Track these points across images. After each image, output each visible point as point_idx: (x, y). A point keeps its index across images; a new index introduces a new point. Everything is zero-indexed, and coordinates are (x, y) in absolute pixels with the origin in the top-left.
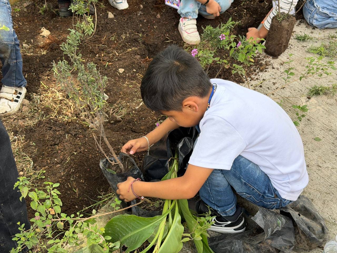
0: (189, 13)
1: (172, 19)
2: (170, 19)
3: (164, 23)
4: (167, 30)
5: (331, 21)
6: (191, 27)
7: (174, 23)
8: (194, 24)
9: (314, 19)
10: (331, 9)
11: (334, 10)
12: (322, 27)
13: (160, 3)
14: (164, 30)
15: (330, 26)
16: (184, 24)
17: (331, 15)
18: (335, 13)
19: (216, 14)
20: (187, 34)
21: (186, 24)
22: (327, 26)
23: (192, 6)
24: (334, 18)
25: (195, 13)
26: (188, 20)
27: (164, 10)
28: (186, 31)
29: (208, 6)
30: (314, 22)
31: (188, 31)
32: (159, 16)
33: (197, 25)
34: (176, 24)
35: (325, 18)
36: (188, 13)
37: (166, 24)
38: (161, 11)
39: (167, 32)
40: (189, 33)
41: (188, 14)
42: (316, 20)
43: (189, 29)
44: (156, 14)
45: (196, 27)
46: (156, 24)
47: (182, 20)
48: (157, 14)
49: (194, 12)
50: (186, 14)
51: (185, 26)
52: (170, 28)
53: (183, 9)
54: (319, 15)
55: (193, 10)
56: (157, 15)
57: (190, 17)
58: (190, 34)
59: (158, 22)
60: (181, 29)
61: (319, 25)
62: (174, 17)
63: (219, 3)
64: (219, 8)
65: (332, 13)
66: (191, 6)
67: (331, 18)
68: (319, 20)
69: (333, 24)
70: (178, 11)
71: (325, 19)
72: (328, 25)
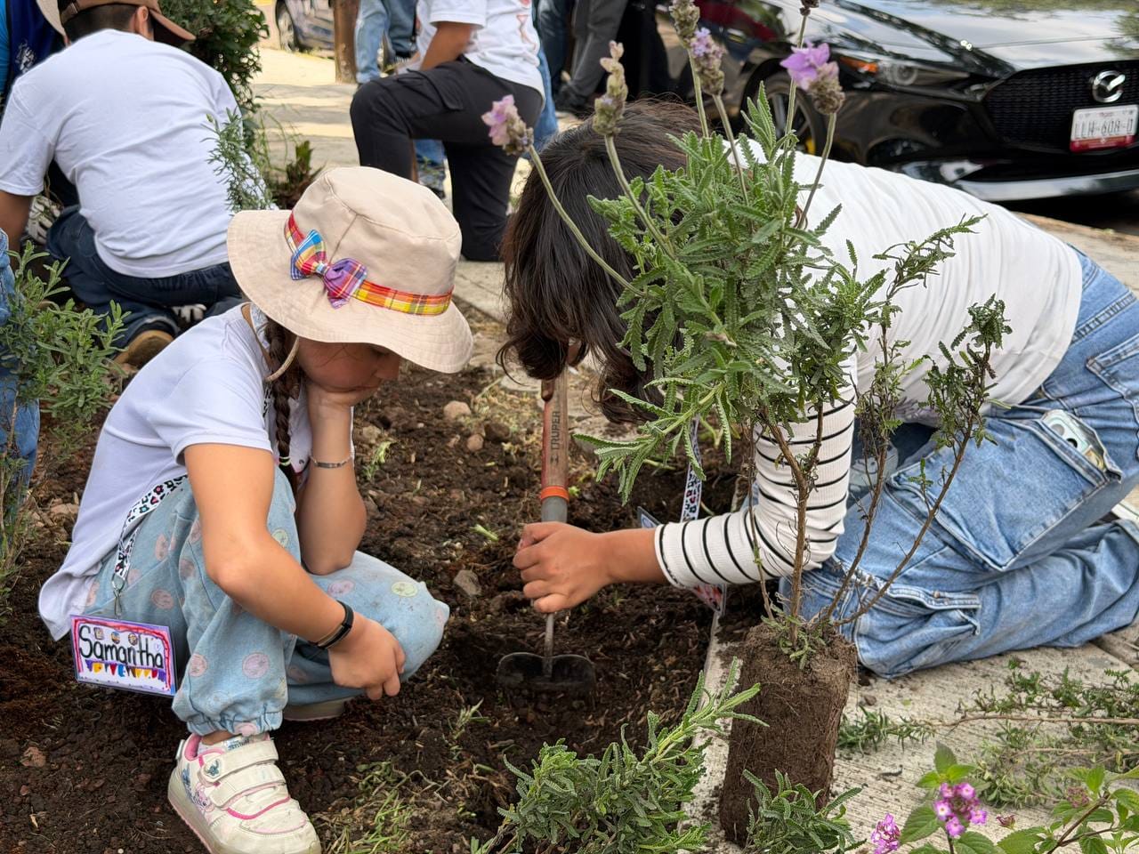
0: (242, 709)
1: (125, 755)
2: (111, 763)
3: (84, 790)
4: (108, 823)
5: (943, 629)
6: (254, 783)
7: (143, 777)
8: (265, 762)
9: (860, 635)
10: (924, 578)
11: (936, 579)
12: (897, 666)
13: (26, 691)
14: (92, 826)
15: (935, 654)
16: (214, 770)
17: (933, 605)
18: (947, 595)
19: (383, 685)
20: (238, 821)
21: (223, 771)
22: (921, 660)
23: (261, 663)
24: (951, 614)
25: (274, 701)
26: (232, 747)
27: (57, 719)
28: (233, 807)
29: (345, 651)
30: (864, 650)
31: (240, 805)
32: (34, 756)
33: (280, 764)
34: (150, 782)
35: (904, 621)
36: (234, 705)
37: (97, 790)
38: (41, 727)
39: (115, 833)
40: (249, 813)
41: (238, 714)
42: (869, 637)
43: (248, 792)
44: (17, 746)
45: (276, 775)
46: (38, 800)
47: (195, 753)
48: (22, 751)
49: (268, 696)
50: (222, 714)
51: (217, 784)
52: (124, 806)
53: (207, 689)
54: (875, 613)
55: (267, 688)
56: (27, 754)
57: (248, 729)
58: (252, 824)
59: (46, 791)
60: (197, 799)
61: (889, 661)
62: (130, 744)
63: (391, 630)
64: (396, 654)
65: (936, 593)
66: (254, 666)
67: (936, 618)
68: (883, 636)
69: (947, 643)
70: (174, 706)
71: (909, 627)
72: (926, 652)
